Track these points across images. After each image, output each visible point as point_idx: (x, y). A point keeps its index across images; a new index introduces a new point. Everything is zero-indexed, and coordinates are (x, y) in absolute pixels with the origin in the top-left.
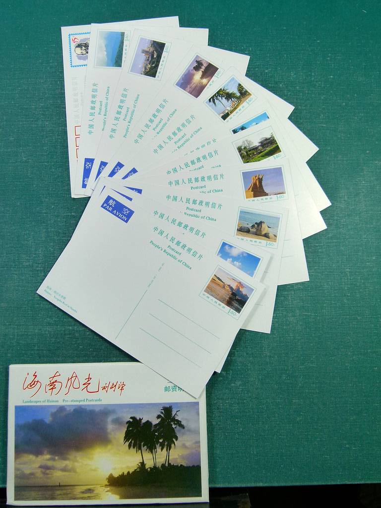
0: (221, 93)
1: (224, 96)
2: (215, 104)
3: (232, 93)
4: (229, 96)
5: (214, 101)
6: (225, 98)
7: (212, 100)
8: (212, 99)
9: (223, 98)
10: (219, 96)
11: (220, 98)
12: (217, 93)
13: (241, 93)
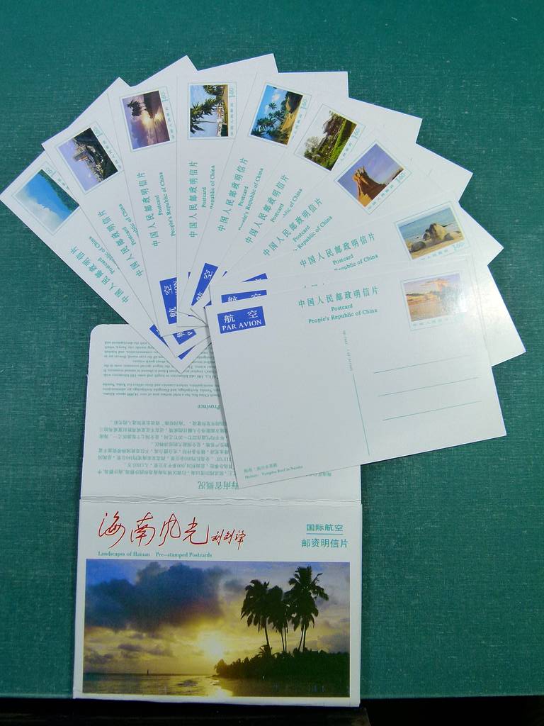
0: (196, 112)
1: (202, 113)
2: (201, 129)
3: (206, 103)
4: (207, 108)
5: (198, 129)
6: (206, 114)
7: (194, 129)
8: (194, 127)
9: (203, 116)
10: (198, 118)
11: (201, 119)
12: (191, 116)
13: (214, 94)
